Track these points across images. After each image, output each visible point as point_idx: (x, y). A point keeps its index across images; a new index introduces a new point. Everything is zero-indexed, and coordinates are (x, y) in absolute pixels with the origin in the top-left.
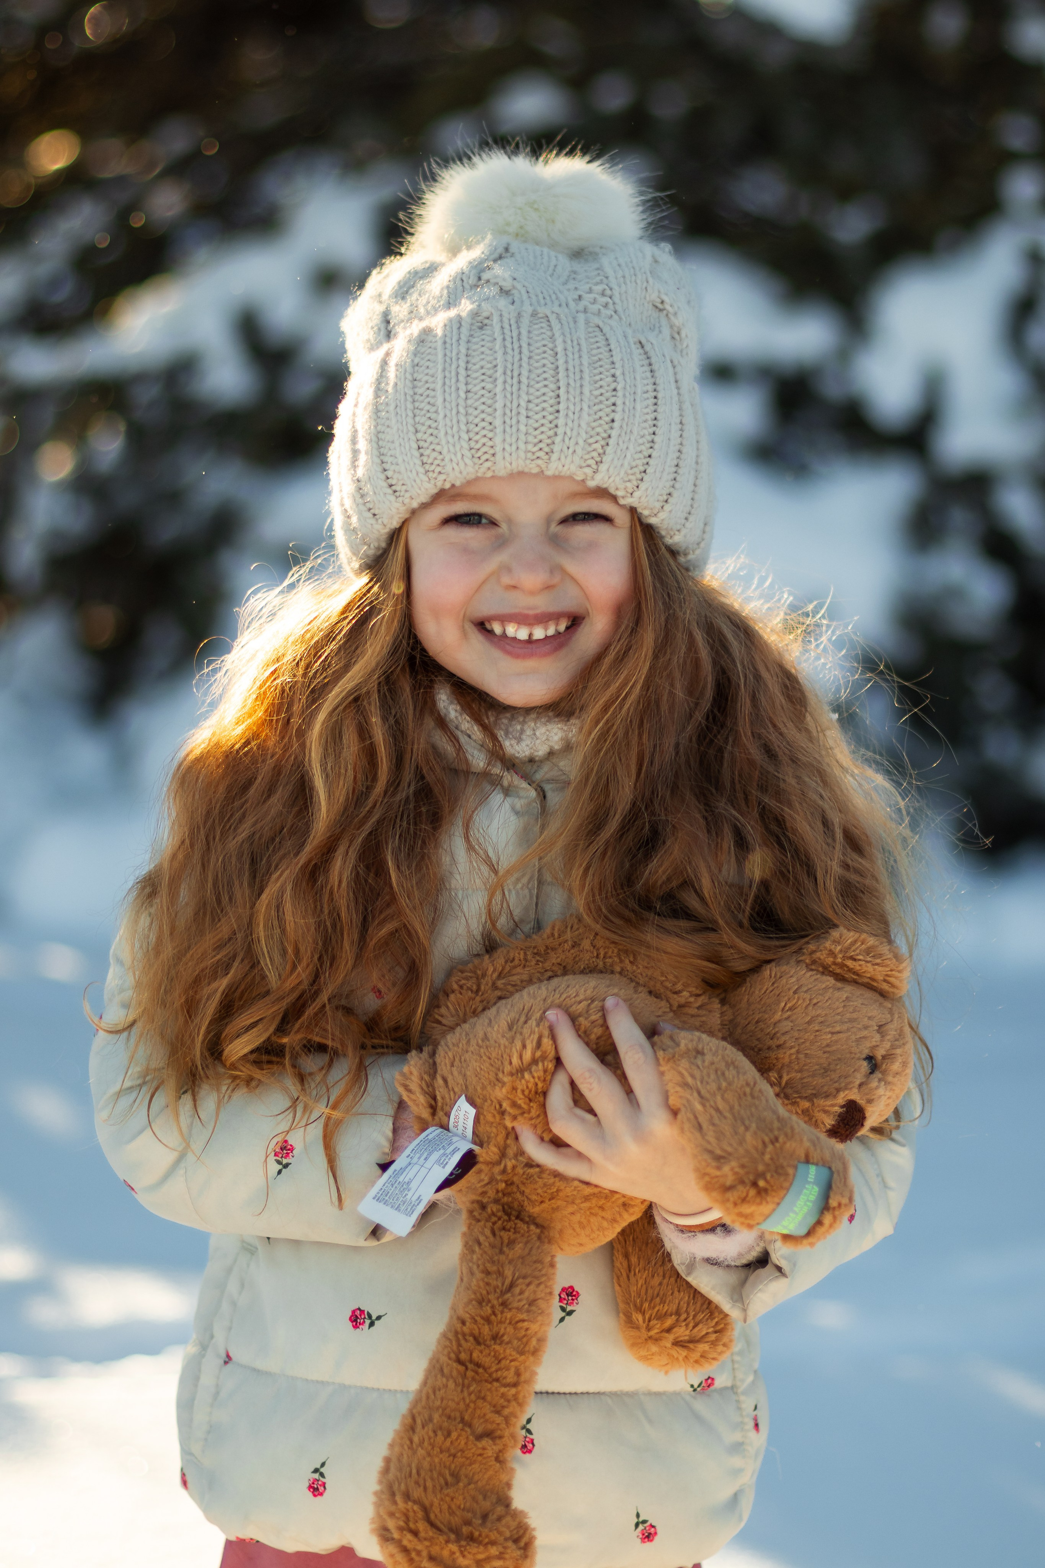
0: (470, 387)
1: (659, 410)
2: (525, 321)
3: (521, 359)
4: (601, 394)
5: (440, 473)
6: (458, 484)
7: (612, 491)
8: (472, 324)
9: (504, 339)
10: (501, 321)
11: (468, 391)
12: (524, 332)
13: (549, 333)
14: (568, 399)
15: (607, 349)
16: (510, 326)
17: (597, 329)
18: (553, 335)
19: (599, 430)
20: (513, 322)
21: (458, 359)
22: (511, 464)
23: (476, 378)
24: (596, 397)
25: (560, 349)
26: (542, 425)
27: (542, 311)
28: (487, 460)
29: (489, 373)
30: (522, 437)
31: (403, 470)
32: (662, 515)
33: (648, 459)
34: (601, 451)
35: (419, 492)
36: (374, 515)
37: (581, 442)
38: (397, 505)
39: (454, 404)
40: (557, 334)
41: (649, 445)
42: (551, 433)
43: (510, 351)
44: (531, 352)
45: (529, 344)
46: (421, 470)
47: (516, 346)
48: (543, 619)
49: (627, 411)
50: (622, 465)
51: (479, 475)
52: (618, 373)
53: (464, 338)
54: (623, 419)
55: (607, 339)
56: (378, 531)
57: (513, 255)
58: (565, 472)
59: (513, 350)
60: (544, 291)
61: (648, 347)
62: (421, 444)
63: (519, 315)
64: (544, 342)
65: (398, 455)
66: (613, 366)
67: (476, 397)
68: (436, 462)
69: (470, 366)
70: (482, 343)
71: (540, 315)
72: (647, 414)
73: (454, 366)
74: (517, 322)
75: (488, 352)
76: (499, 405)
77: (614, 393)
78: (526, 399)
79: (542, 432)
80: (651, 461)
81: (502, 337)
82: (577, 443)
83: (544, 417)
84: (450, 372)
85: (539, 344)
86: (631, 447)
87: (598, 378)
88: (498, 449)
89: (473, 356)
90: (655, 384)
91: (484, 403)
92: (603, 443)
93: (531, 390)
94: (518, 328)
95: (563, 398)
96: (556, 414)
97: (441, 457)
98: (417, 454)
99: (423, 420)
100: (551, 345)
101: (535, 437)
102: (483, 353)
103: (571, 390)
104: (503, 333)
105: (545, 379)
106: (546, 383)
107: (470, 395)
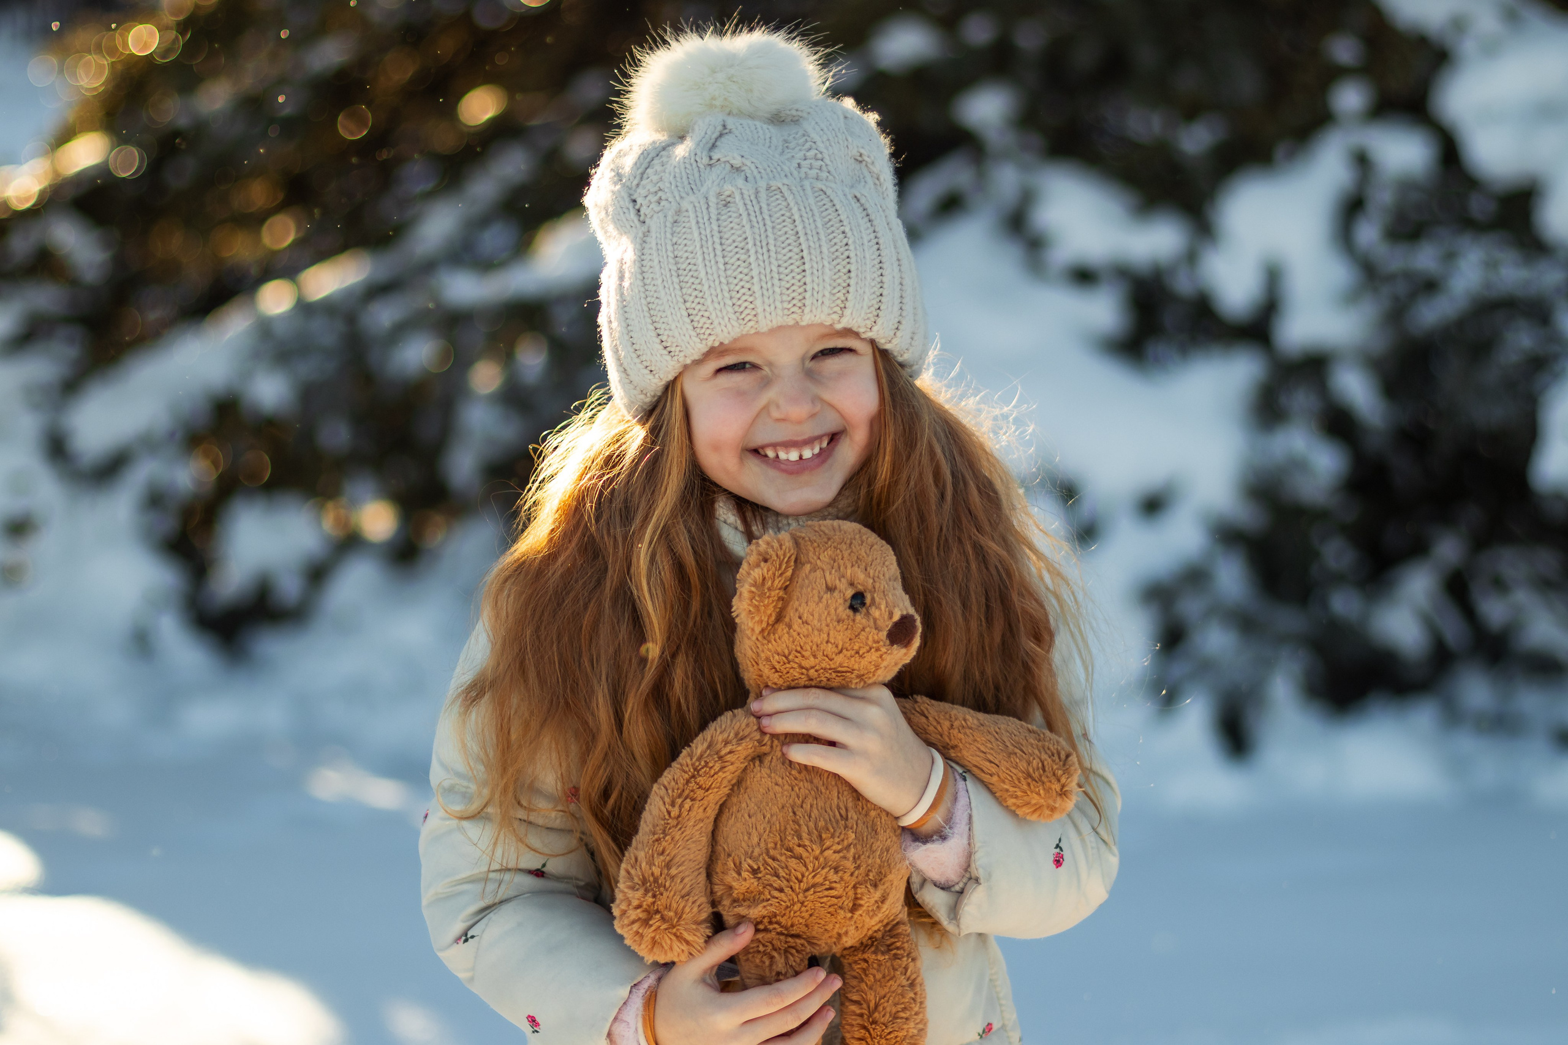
0: (727, 259)
1: (882, 254)
2: (763, 195)
3: (766, 230)
4: (837, 251)
5: (710, 334)
6: (726, 342)
7: (855, 329)
8: (717, 204)
9: (749, 215)
10: (743, 198)
11: (726, 264)
12: (764, 206)
13: (785, 204)
14: (811, 259)
15: (834, 209)
16: (751, 201)
17: (821, 193)
18: (789, 205)
19: (839, 281)
20: (753, 197)
21: (712, 236)
22: (771, 321)
23: (731, 251)
24: (833, 253)
25: (796, 217)
26: (793, 285)
27: (775, 184)
28: (750, 320)
29: (741, 245)
30: (778, 297)
31: (677, 334)
32: (895, 341)
33: (880, 298)
34: (844, 298)
35: (692, 351)
36: (651, 371)
37: (827, 294)
38: (673, 363)
39: (715, 276)
40: (792, 204)
41: (879, 286)
42: (801, 290)
43: (755, 224)
44: (773, 222)
45: (770, 216)
46: (694, 334)
47: (760, 219)
48: (809, 442)
49: (859, 261)
50: (862, 307)
51: (744, 333)
52: (847, 230)
53: (714, 217)
54: (858, 269)
55: (831, 201)
56: (656, 384)
57: (730, 132)
58: (817, 320)
59: (758, 222)
60: (771, 165)
61: (863, 200)
62: (691, 311)
63: (757, 192)
64: (782, 212)
65: (670, 322)
66: (841, 224)
67: (734, 267)
68: (706, 326)
69: (723, 241)
70: (730, 220)
71: (773, 188)
72: (874, 259)
73: (710, 243)
74: (756, 198)
75: (737, 227)
76: (755, 273)
77: (847, 247)
78: (777, 265)
79: (794, 291)
80: (883, 299)
81: (746, 213)
82: (824, 296)
83: (793, 277)
84: (708, 248)
85: (778, 215)
86: (867, 290)
87: (831, 236)
88: (760, 310)
89: (725, 233)
90: (874, 232)
91: (741, 273)
92: (844, 291)
93: (780, 256)
94: (759, 202)
95: (807, 259)
96: (803, 274)
97: (710, 321)
98: (688, 320)
99: (690, 291)
100: (788, 214)
101: (788, 295)
102: (732, 228)
103: (813, 251)
104: (747, 209)
105: (789, 245)
106: (790, 248)
107: (728, 266)
